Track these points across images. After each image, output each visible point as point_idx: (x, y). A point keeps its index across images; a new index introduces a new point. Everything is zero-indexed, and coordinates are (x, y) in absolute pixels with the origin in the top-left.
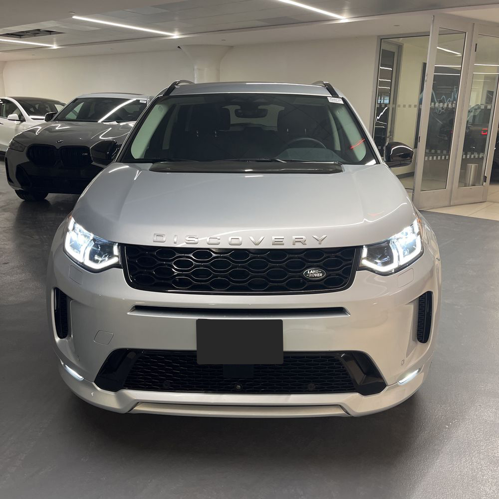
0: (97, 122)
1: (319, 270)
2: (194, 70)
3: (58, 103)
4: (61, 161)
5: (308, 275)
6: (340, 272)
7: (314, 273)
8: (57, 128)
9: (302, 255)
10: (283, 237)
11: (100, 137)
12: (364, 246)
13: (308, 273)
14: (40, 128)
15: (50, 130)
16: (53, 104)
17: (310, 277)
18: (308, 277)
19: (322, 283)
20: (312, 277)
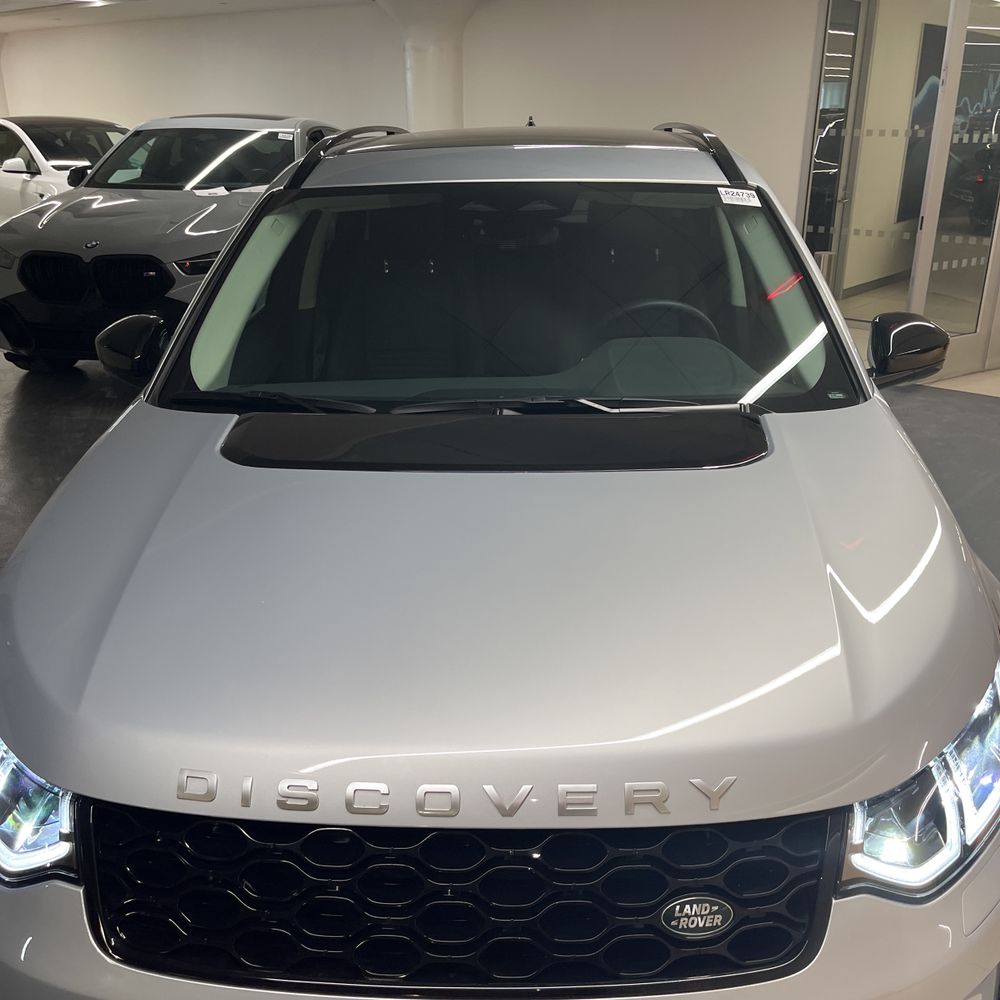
0: (181, 188)
1: (712, 904)
2: (404, 50)
3: (113, 128)
4: (98, 292)
5: (673, 923)
6: (779, 906)
7: (696, 916)
8: (95, 206)
9: (655, 849)
10: (592, 787)
11: (187, 231)
12: (857, 809)
13: (677, 914)
14: (58, 204)
15: (77, 210)
16: (102, 129)
17: (683, 930)
18: (676, 927)
19: (720, 949)
20: (689, 930)
